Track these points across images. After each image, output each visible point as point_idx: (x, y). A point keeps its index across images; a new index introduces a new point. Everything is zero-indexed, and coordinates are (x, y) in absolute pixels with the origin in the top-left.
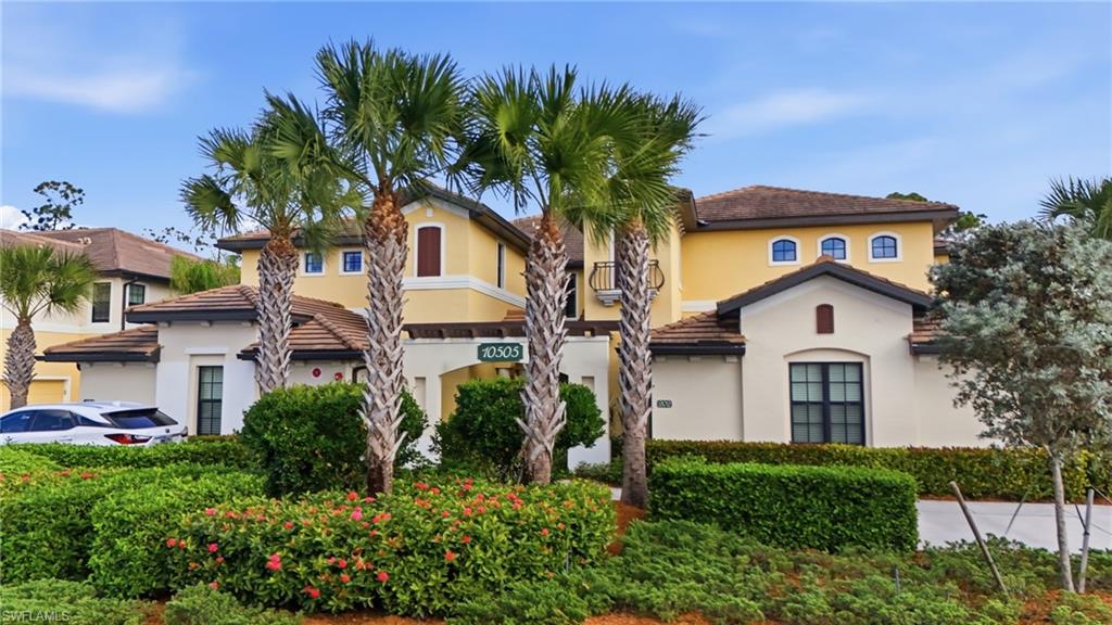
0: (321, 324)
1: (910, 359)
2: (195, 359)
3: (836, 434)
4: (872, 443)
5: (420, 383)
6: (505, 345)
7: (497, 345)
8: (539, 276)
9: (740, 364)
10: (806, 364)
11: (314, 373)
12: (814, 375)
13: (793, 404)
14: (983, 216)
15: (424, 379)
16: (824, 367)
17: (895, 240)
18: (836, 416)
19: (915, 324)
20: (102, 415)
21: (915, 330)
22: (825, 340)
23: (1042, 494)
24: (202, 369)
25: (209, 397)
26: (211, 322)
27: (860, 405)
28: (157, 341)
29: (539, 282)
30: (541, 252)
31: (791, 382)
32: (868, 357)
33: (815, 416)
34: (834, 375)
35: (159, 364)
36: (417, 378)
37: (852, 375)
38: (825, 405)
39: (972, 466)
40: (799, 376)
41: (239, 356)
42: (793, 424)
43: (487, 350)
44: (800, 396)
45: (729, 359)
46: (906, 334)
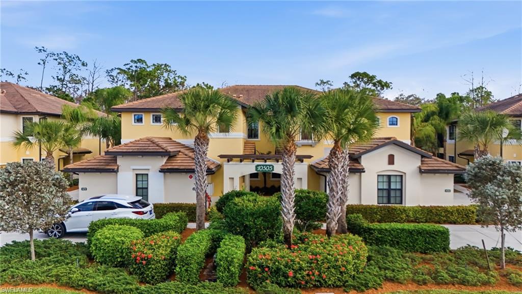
0: (186, 155)
1: (419, 174)
2: (135, 171)
3: (392, 200)
4: (405, 204)
5: (231, 180)
6: (266, 165)
7: (263, 165)
8: (336, 164)
9: (360, 176)
10: (383, 175)
11: (190, 177)
12: (385, 179)
13: (378, 189)
14: (391, 83)
15: (233, 178)
16: (389, 177)
17: (397, 119)
18: (392, 194)
19: (422, 161)
20: (128, 203)
21: (422, 164)
22: (391, 167)
23: (462, 222)
24: (137, 175)
25: (141, 187)
26: (142, 156)
27: (401, 190)
28: (116, 163)
29: (336, 166)
30: (336, 156)
31: (378, 182)
32: (405, 173)
33: (385, 194)
34: (393, 179)
35: (118, 173)
36: (230, 178)
37: (398, 179)
38: (389, 190)
39: (441, 213)
40: (381, 179)
41: (160, 171)
42: (378, 197)
43: (259, 167)
44: (380, 187)
45: (357, 174)
46: (419, 166)
